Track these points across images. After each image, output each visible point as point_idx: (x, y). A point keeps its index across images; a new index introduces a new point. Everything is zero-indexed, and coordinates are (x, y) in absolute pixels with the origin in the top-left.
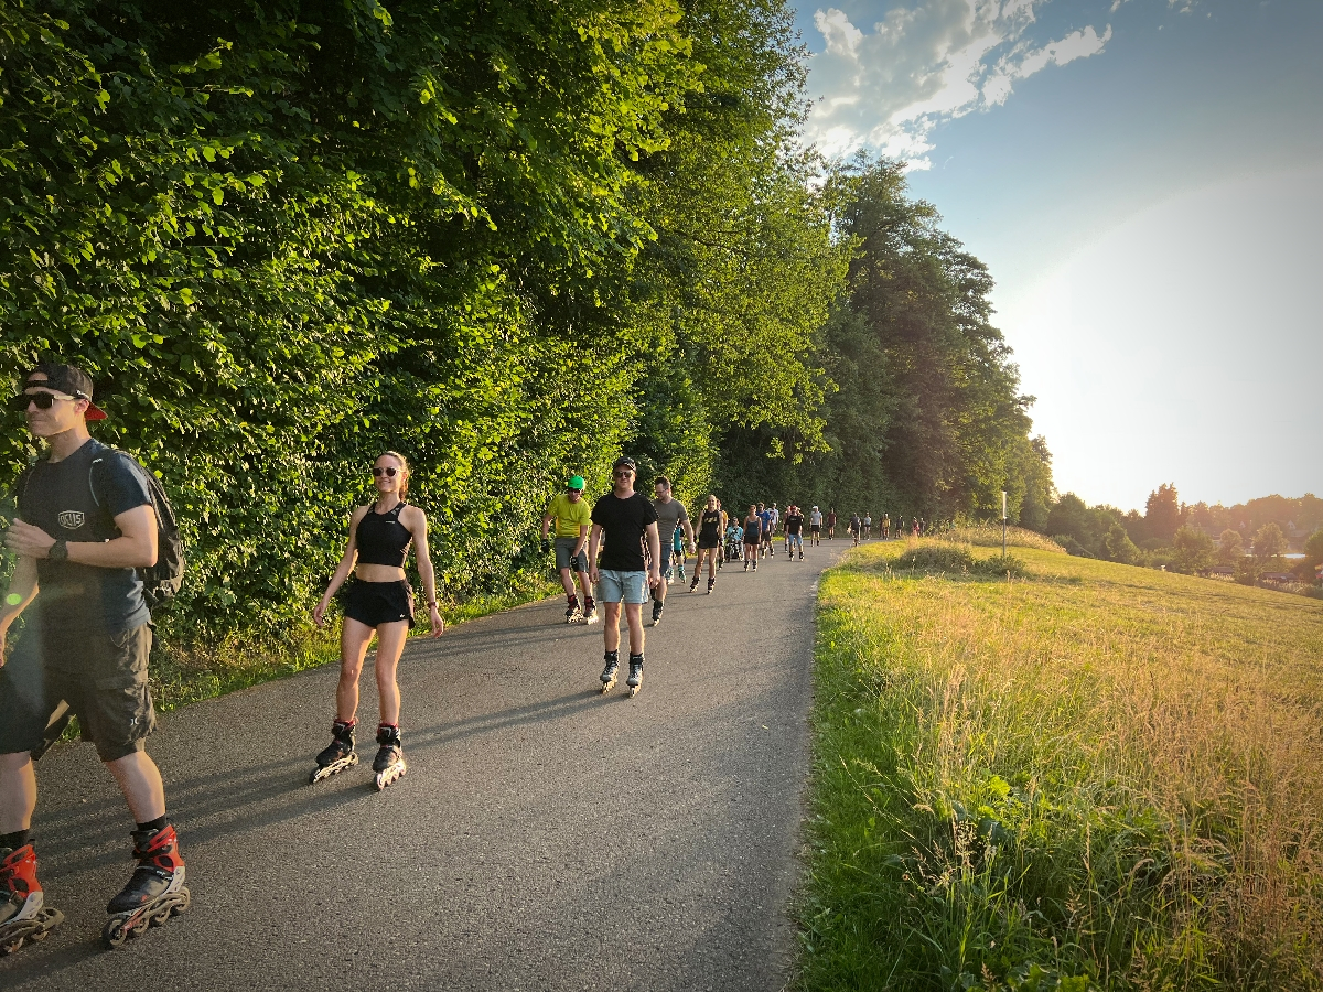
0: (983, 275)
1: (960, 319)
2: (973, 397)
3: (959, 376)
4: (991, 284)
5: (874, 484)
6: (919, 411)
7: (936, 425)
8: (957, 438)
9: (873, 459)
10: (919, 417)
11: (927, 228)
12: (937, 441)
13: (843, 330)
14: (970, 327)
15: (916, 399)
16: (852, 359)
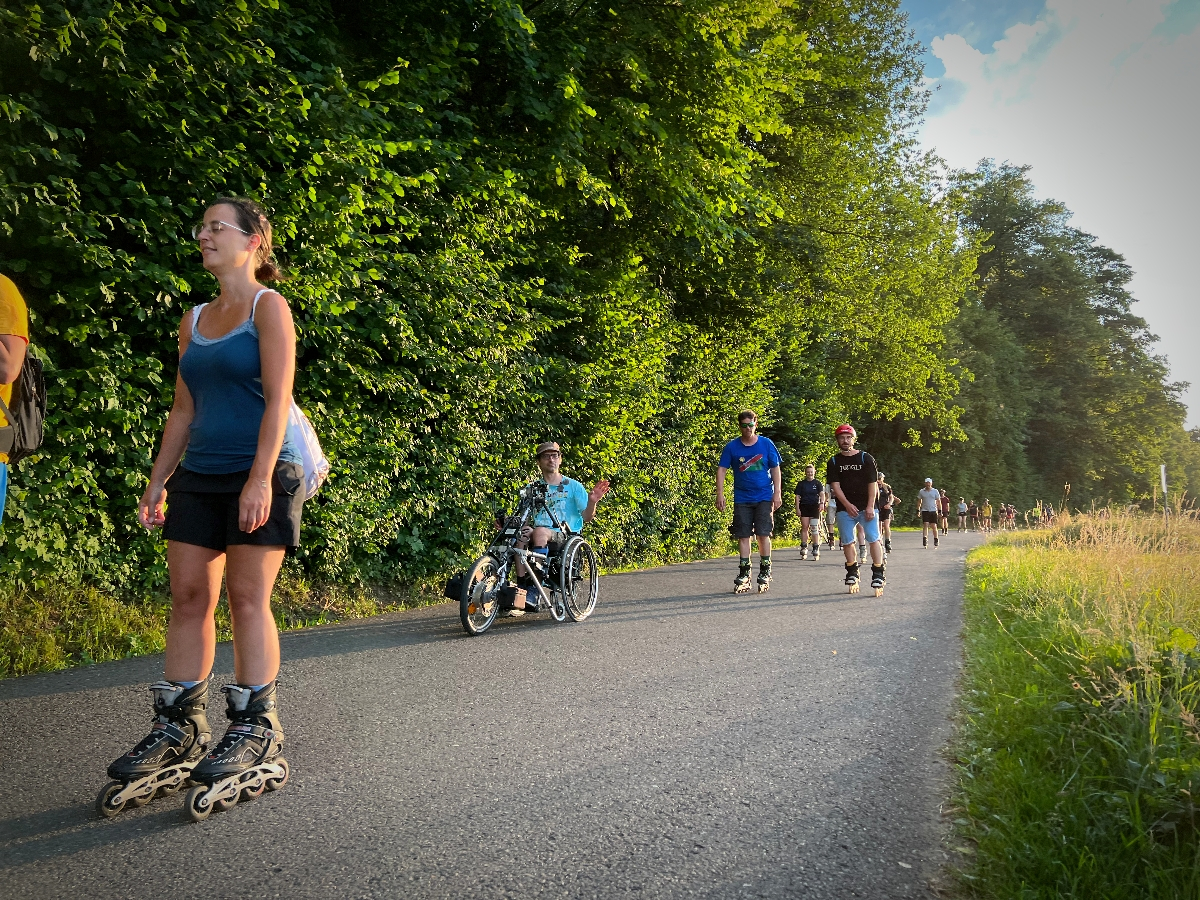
0: (1121, 266)
1: (1099, 311)
2: (1120, 386)
3: (1103, 367)
4: (1130, 273)
5: (1020, 476)
6: (1062, 403)
7: (1082, 415)
8: (1106, 428)
9: (1016, 450)
10: (1063, 409)
11: (1057, 226)
12: (1085, 431)
13: (976, 327)
14: (1110, 318)
15: (1058, 390)
16: (988, 354)
